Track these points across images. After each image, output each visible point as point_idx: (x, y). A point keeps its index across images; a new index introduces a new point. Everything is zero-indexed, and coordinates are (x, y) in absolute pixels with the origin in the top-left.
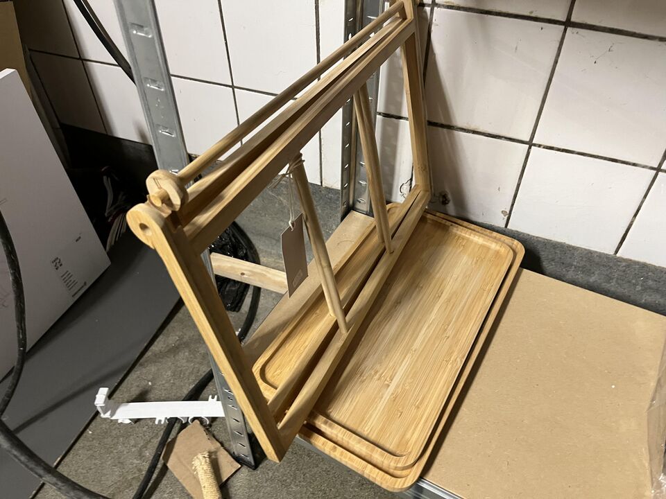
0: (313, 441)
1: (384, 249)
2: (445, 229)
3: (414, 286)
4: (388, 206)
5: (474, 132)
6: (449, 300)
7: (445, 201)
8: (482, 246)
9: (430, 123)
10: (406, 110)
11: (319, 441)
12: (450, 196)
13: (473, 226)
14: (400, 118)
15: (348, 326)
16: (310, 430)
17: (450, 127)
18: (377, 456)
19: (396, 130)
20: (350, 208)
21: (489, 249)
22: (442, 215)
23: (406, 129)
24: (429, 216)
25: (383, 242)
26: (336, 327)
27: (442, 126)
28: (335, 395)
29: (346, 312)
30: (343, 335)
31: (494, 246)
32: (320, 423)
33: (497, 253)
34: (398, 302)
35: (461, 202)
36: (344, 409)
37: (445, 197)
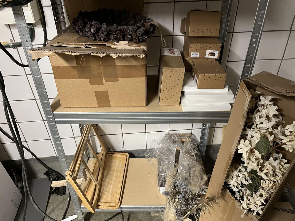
0: (99, 207)
1: (100, 166)
2: (111, 156)
3: (109, 171)
4: (98, 155)
5: (111, 135)
6: (116, 171)
7: (110, 149)
8: (120, 157)
9: (101, 135)
10: (95, 134)
11: (100, 207)
12: (110, 148)
13: (117, 153)
14: (94, 136)
15: (98, 184)
16: (98, 206)
17: (106, 135)
18: (111, 204)
19: (94, 138)
20: (89, 158)
21: (121, 157)
22: (110, 153)
23: (96, 138)
24: (107, 154)
25: (99, 164)
26: (96, 185)
27: (104, 135)
28: (100, 198)
29: (97, 181)
30: (98, 186)
31: (122, 156)
32: (99, 204)
33: (123, 157)
34: (106, 176)
35: (113, 148)
36: (103, 200)
37: (109, 148)
